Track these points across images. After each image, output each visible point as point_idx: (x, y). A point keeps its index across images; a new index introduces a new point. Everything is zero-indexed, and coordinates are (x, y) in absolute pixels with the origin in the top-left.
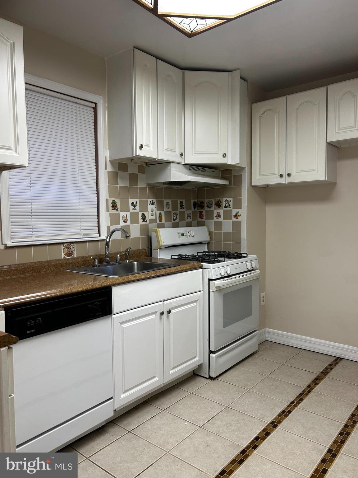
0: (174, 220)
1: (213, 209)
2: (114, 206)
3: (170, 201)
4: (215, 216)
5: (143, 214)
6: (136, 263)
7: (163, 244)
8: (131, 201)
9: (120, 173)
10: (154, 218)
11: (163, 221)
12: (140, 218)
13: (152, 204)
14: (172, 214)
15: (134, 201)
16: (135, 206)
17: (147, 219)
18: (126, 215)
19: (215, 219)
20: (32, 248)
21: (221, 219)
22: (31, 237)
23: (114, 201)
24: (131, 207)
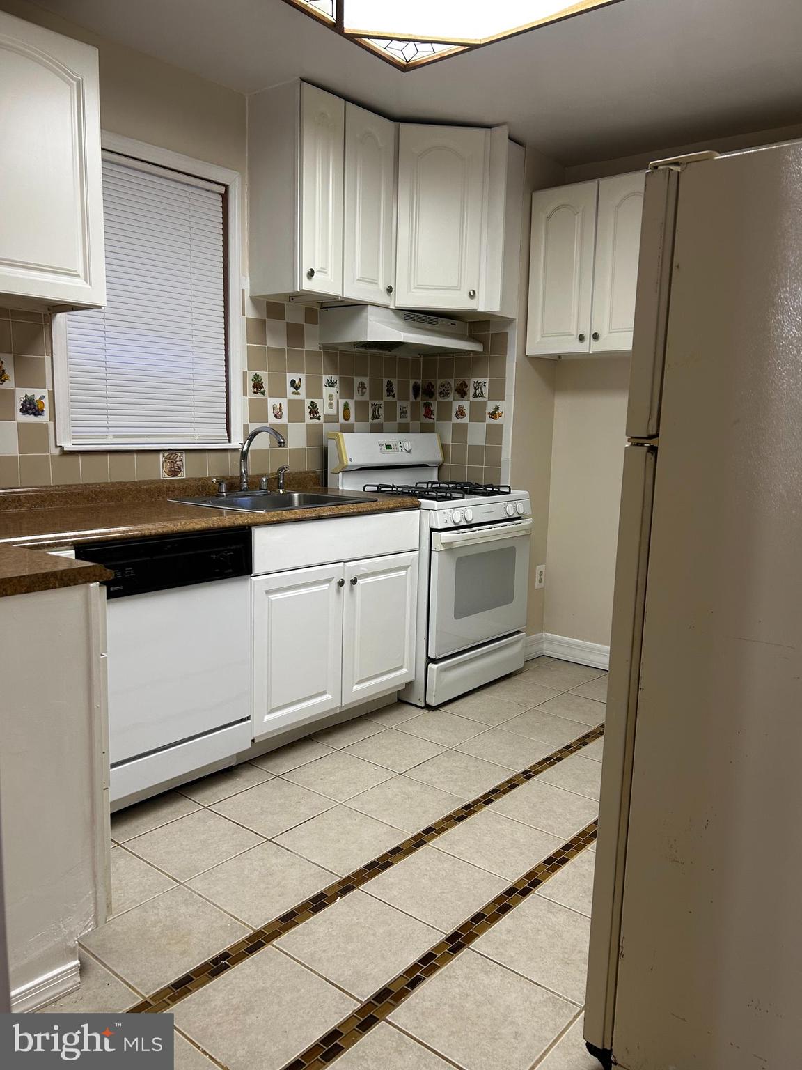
0: (374, 418)
1: (451, 399)
2: (258, 386)
3: (366, 381)
4: (454, 413)
5: (312, 403)
6: (296, 495)
7: (350, 463)
8: (290, 377)
9: (269, 322)
10: (333, 412)
11: (352, 419)
12: (307, 411)
13: (331, 385)
14: (370, 405)
15: (296, 377)
16: (297, 388)
17: (321, 413)
18: (280, 404)
19: (455, 420)
20: (108, 457)
21: (466, 420)
22: (105, 437)
23: (257, 376)
24: (290, 390)
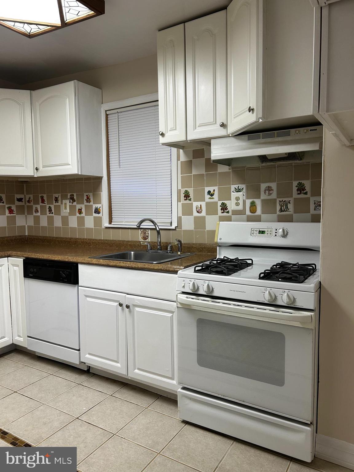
0: (281, 210)
2: (187, 196)
3: (274, 185)
5: (223, 204)
7: (219, 241)
8: (207, 189)
9: (194, 160)
10: (240, 207)
11: (259, 211)
12: (219, 208)
13: (238, 190)
14: (278, 202)
15: (211, 189)
16: (212, 195)
17: (229, 209)
18: (201, 205)
20: (120, 230)
23: (186, 191)
24: (207, 197)
